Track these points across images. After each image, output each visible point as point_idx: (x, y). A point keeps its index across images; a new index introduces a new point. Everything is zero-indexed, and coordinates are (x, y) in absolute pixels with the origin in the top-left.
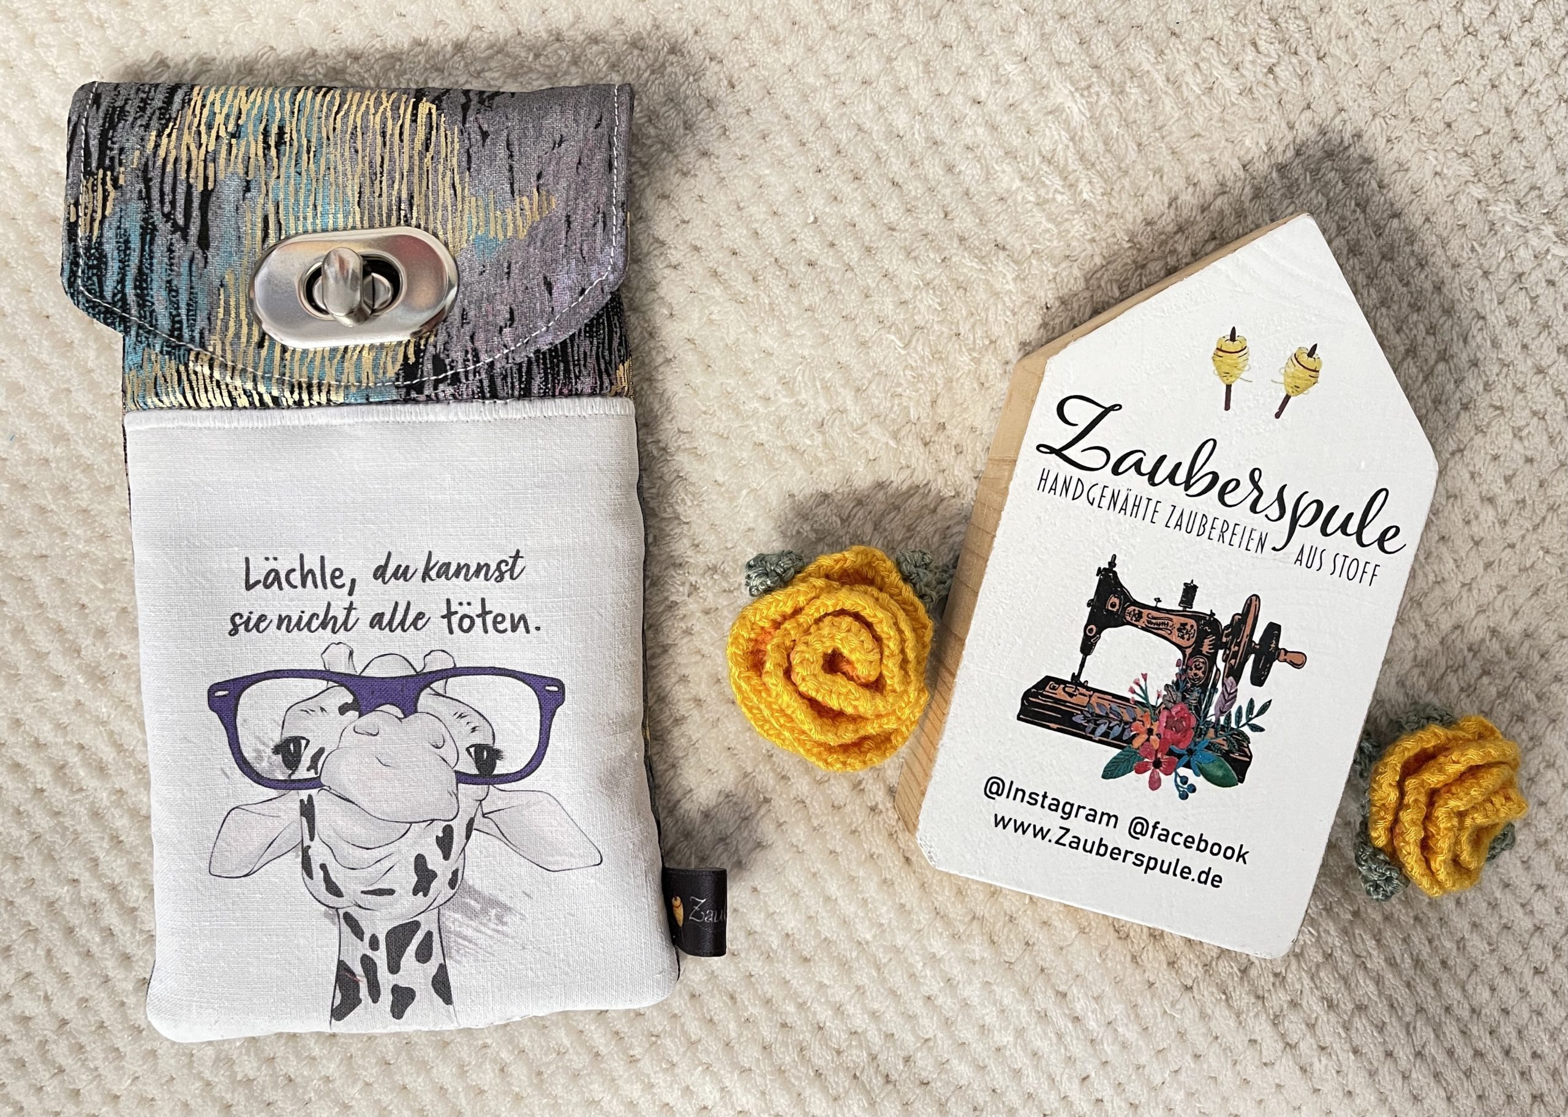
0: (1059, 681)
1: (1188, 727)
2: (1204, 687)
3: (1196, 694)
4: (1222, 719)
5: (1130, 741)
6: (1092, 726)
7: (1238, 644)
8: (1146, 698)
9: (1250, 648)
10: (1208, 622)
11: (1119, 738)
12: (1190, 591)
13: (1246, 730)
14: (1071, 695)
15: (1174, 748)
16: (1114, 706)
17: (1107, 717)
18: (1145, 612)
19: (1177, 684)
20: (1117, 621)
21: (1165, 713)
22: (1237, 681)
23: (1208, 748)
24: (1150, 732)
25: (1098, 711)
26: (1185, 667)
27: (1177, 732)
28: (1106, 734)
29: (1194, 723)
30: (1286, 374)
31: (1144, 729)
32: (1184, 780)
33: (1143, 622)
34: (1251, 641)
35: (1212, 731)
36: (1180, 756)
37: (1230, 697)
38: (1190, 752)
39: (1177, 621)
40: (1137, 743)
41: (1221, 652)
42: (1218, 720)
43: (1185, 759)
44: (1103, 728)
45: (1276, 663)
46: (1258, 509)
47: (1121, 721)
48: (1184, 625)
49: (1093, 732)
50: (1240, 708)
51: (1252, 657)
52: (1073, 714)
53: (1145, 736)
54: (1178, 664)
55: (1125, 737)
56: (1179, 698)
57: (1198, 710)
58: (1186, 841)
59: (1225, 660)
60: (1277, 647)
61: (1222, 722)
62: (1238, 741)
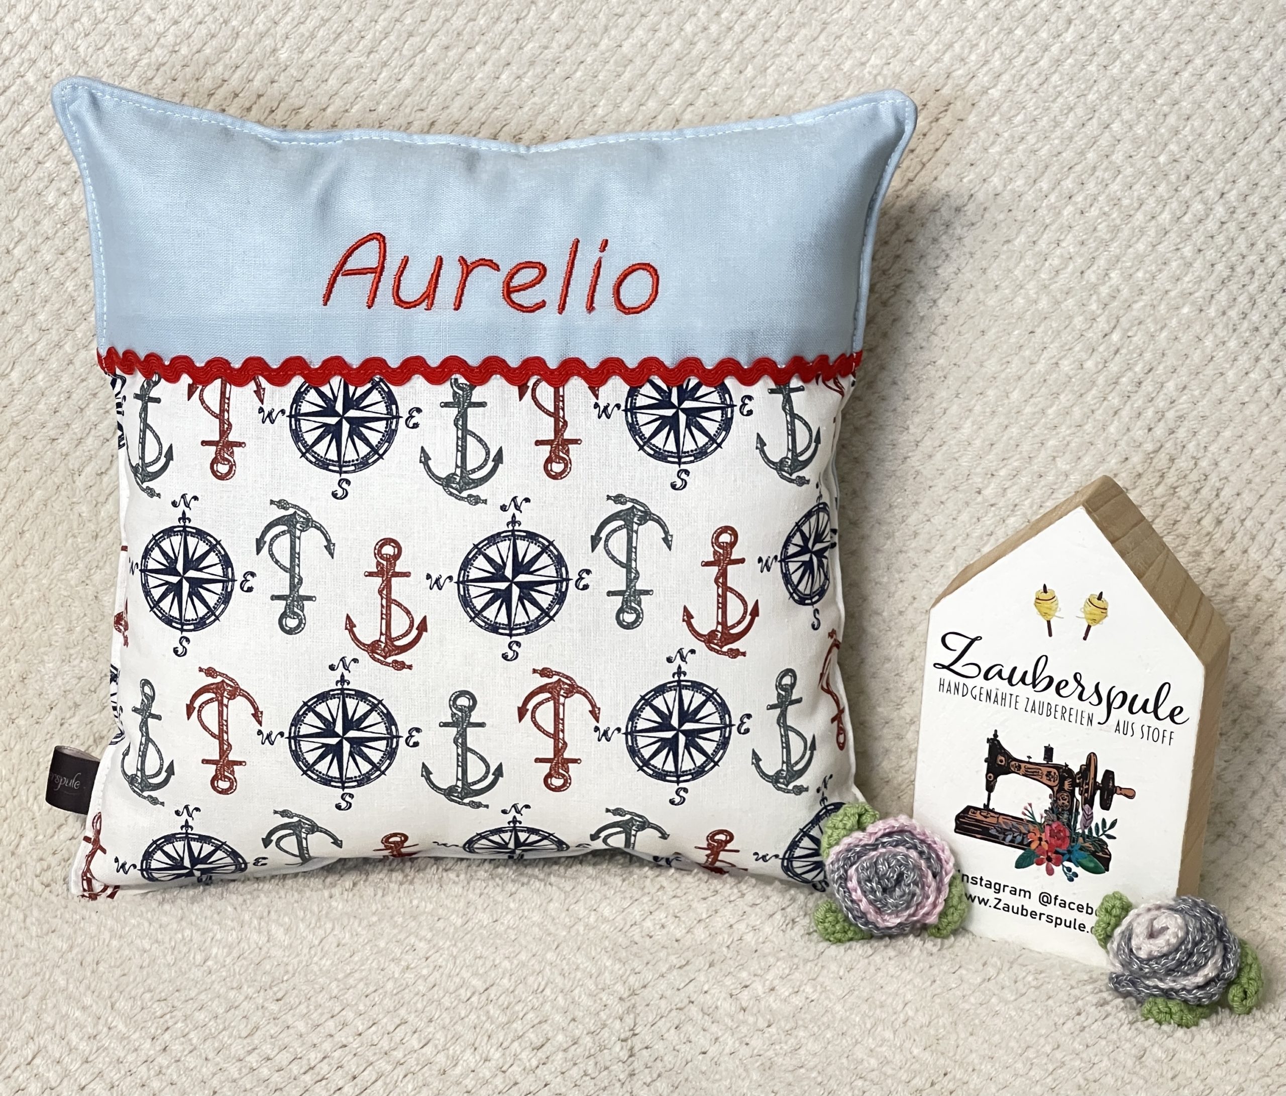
0: (976, 809)
1: (1065, 836)
2: (1070, 811)
3: (1066, 816)
4: (1086, 831)
5: (1029, 844)
6: (1002, 836)
7: (1088, 784)
8: (1034, 818)
9: (1096, 787)
10: (1064, 771)
11: (1021, 843)
12: (1049, 752)
13: (1104, 838)
14: (986, 817)
15: (1058, 849)
16: (1014, 823)
17: (1011, 830)
18: (1023, 765)
19: (1052, 809)
20: (1007, 771)
21: (1048, 828)
22: (1092, 806)
23: (1081, 849)
24: (1040, 839)
25: (1005, 827)
26: (1055, 798)
27: (1058, 839)
28: (1012, 841)
29: (1068, 834)
30: (1085, 612)
31: (1035, 838)
32: (1069, 869)
33: (1022, 772)
34: (1095, 782)
35: (1081, 839)
36: (1063, 855)
37: (1089, 818)
38: (1069, 852)
39: (1045, 770)
40: (1034, 846)
41: (1077, 789)
42: (1084, 832)
43: (1067, 856)
44: (1009, 838)
45: (1115, 796)
46: (1084, 697)
47: (1021, 832)
48: (1049, 772)
49: (1004, 839)
50: (1097, 825)
51: (1098, 792)
52: (988, 829)
53: (1037, 843)
54: (1050, 797)
55: (1025, 843)
56: (1055, 818)
57: (1069, 826)
58: (1078, 908)
59: (1081, 794)
60: (1114, 786)
61: (1087, 833)
62: (1099, 845)
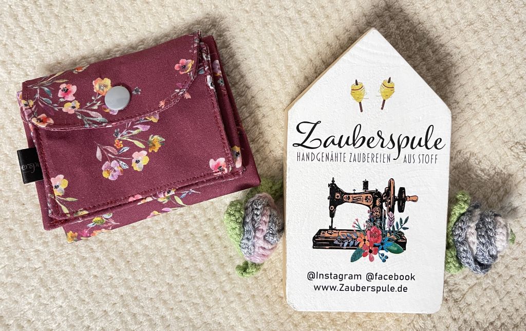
0: (325, 230)
1: (379, 234)
2: (381, 218)
3: (379, 222)
5: (358, 245)
6: (341, 244)
7: (390, 199)
8: (360, 228)
9: (395, 199)
10: (376, 194)
11: (353, 245)
12: (366, 184)
13: (402, 230)
14: (331, 234)
15: (376, 244)
16: (348, 234)
17: (347, 239)
18: (351, 196)
19: (370, 220)
20: (341, 202)
21: (369, 232)
22: (393, 212)
23: (389, 240)
24: (365, 240)
25: (342, 237)
26: (371, 213)
27: (375, 237)
28: (348, 245)
29: (381, 233)
30: (381, 92)
31: (362, 240)
32: (383, 255)
33: (351, 200)
34: (394, 196)
35: (388, 234)
36: (378, 246)
37: (392, 220)
38: (382, 244)
39: (364, 196)
40: (361, 246)
41: (384, 204)
42: (390, 229)
43: (381, 247)
44: (346, 244)
45: (406, 202)
46: (384, 146)
47: (352, 239)
48: (367, 197)
49: (343, 246)
50: (397, 224)
51: (397, 202)
52: (333, 241)
53: (363, 242)
54: (369, 212)
55: (356, 245)
56: (373, 225)
57: (381, 228)
58: (389, 277)
59: (386, 206)
60: (405, 196)
61: (391, 230)
62: (399, 235)
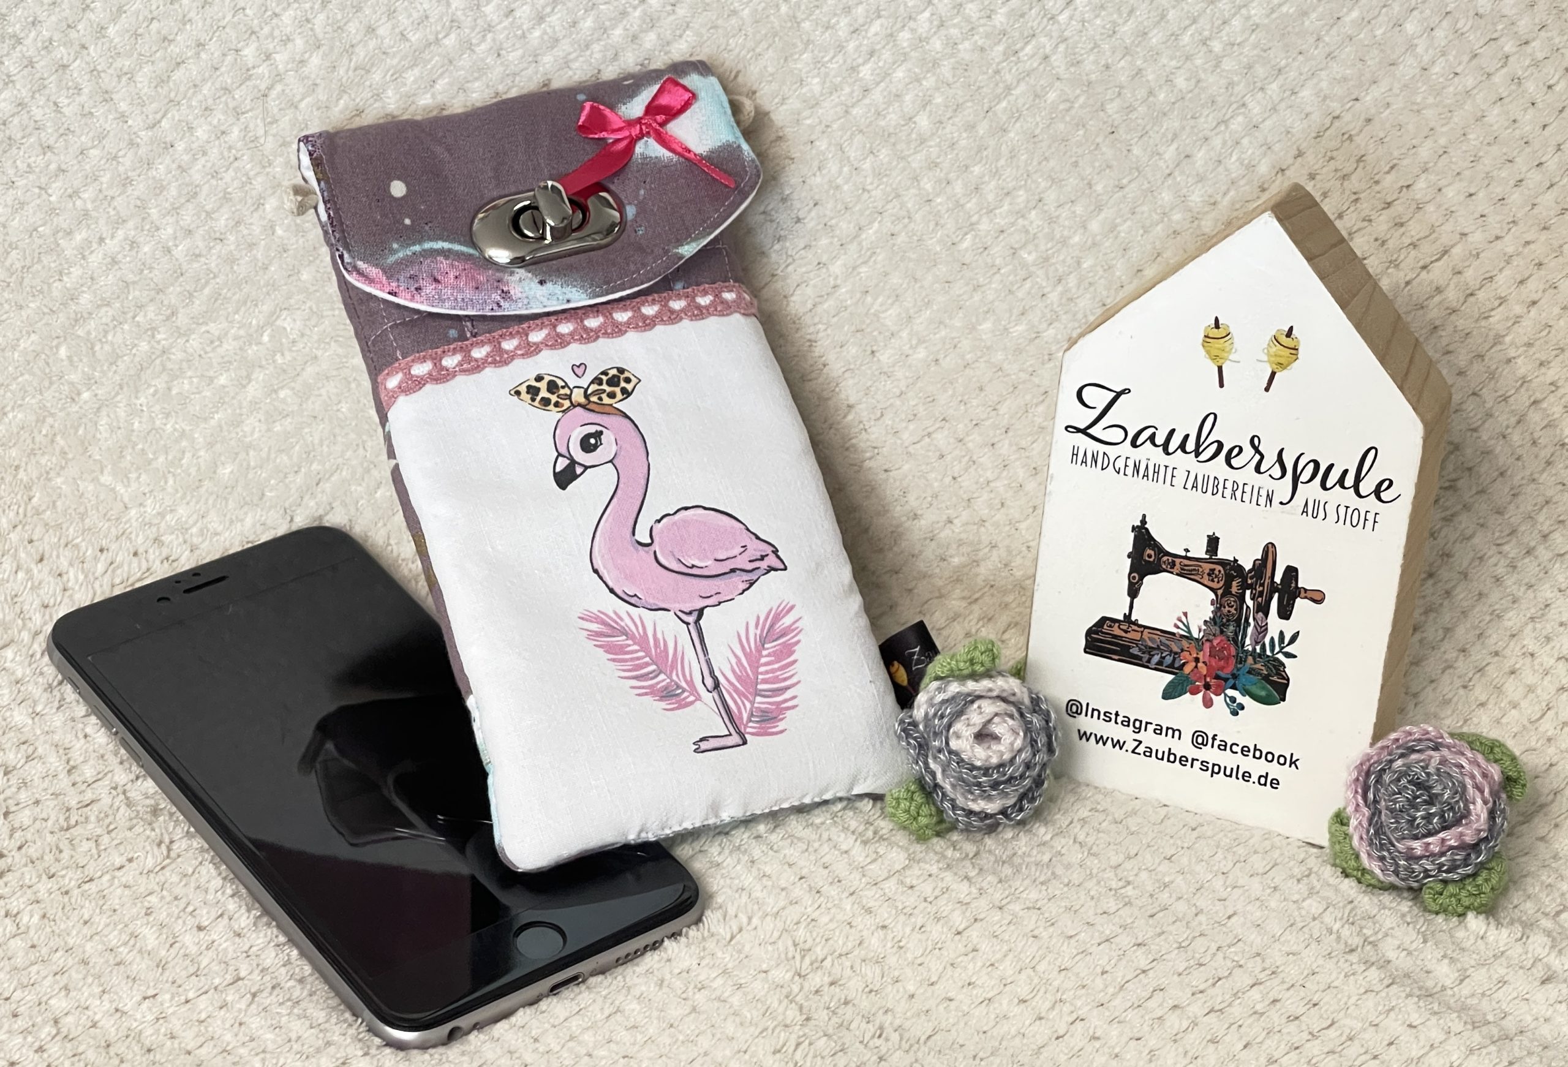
0: (1114, 620)
1: (1230, 655)
2: (1238, 621)
3: (1232, 628)
4: (1258, 648)
5: (1181, 667)
6: (1146, 657)
7: (1262, 585)
8: (1189, 632)
9: (1273, 588)
10: (1233, 568)
11: (1172, 665)
12: (1213, 543)
13: (1280, 656)
14: (1126, 632)
15: (1220, 673)
16: (1163, 639)
17: (1158, 648)
18: (1178, 561)
19: (1213, 619)
20: (1156, 569)
21: (1207, 645)
22: (1266, 615)
23: (1249, 672)
24: (1197, 660)
25: (1150, 644)
26: (1218, 605)
27: (1220, 660)
28: (1160, 663)
29: (1233, 651)
30: (1268, 354)
31: (1190, 658)
32: (1233, 700)
33: (1176, 570)
34: (1273, 582)
35: (1250, 659)
36: (1226, 680)
37: (1262, 630)
38: (1235, 677)
39: (1207, 567)
40: (1187, 669)
41: (1248, 592)
42: (1254, 649)
43: (1231, 682)
44: (1156, 658)
45: (1298, 600)
46: (1262, 470)
47: (1171, 651)
48: (1213, 570)
49: (1149, 661)
50: (1272, 639)
51: (1276, 596)
52: (1129, 647)
53: (1194, 664)
54: (1212, 603)
55: (1176, 665)
56: (1218, 632)
57: (1235, 641)
58: (1242, 751)
59: (1252, 599)
60: (1297, 587)
61: (1258, 650)
62: (1274, 666)
